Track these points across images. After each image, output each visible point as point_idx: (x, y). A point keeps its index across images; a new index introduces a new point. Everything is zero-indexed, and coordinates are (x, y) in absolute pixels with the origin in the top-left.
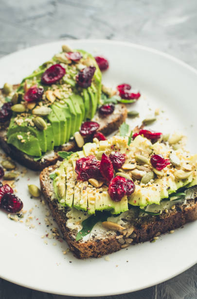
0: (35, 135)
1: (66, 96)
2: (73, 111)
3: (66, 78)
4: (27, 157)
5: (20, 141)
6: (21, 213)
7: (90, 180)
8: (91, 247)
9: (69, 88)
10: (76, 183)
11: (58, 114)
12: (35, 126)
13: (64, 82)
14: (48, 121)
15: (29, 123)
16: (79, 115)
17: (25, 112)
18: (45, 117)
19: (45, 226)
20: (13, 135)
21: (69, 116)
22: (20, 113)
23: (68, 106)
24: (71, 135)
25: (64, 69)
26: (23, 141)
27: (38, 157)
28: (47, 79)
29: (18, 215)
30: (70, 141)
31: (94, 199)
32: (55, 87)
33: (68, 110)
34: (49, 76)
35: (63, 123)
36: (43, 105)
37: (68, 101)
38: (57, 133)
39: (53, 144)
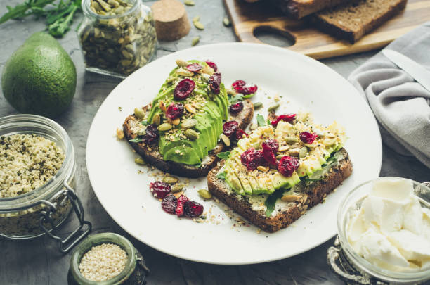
0: (190, 146)
1: (203, 105)
2: (214, 116)
3: (196, 90)
4: (188, 167)
5: (178, 155)
6: (203, 215)
7: (258, 167)
8: (280, 219)
9: (201, 97)
10: (247, 174)
11: (203, 122)
12: (188, 138)
13: (195, 94)
14: (197, 131)
15: (181, 137)
16: (219, 118)
17: (172, 129)
18: (193, 128)
19: (228, 219)
20: (169, 151)
21: (212, 121)
22: (167, 131)
23: (208, 113)
24: (218, 138)
25: (192, 82)
26: (181, 154)
27: (199, 164)
28: (181, 95)
29: (201, 217)
30: (218, 143)
31: (270, 181)
32: (189, 100)
33: (210, 117)
34: (181, 91)
35: (209, 129)
36: (187, 118)
37: (206, 109)
38: (208, 139)
39: (207, 150)
